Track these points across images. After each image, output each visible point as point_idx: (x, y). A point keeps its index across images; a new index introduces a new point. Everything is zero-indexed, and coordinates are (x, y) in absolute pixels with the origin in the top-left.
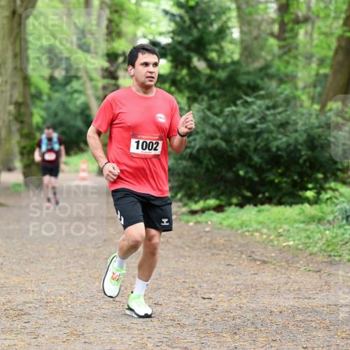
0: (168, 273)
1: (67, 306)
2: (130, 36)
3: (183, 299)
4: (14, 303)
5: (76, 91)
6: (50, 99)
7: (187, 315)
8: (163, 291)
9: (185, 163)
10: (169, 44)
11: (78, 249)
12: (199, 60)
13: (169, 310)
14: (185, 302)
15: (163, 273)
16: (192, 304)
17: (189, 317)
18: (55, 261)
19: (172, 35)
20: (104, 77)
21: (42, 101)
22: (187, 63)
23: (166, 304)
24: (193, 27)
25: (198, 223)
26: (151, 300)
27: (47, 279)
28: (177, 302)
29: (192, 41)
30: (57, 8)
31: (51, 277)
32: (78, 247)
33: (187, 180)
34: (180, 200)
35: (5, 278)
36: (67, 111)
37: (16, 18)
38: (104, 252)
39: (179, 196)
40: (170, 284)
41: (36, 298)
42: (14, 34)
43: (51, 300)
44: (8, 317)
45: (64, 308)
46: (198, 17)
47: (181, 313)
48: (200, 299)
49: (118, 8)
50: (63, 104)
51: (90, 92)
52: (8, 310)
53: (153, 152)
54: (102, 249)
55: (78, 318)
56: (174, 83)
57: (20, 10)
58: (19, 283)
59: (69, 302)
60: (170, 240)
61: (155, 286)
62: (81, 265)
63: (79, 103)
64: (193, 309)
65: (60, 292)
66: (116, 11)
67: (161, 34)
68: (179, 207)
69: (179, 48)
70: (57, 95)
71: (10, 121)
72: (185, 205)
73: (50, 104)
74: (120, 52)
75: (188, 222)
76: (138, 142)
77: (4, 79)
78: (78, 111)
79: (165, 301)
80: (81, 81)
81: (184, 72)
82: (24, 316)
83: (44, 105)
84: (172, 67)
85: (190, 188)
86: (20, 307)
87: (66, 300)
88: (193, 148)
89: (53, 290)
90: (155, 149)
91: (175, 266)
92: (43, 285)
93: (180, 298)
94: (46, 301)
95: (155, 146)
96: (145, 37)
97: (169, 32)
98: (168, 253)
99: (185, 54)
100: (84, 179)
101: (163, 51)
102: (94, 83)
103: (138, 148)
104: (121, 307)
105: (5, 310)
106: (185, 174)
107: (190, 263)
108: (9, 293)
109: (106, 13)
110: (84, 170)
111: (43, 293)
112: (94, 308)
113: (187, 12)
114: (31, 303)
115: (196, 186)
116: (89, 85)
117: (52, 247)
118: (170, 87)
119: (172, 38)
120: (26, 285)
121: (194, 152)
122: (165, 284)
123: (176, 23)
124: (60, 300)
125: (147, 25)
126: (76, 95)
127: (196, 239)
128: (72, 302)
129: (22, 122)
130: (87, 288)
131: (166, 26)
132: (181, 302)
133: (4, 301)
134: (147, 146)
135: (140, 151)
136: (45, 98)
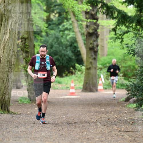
5: (67, 29)
6: (47, 34)
50: (57, 38)
51: (77, 30)
60: (136, 139)
63: (68, 37)
71: (18, 51)
73: (47, 38)
83: (43, 39)
100: (72, 94)
110: (72, 88)
118: (136, 26)
126: (66, 32)
129: (27, 52)
136: (44, 34)
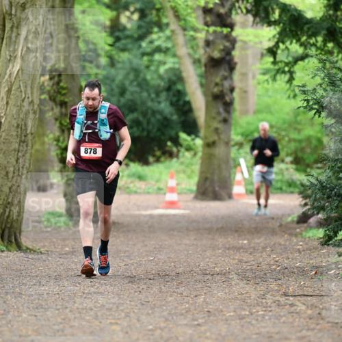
5: (158, 50)
6: (112, 62)
11: (162, 329)
20: (207, 24)
32: (162, 325)
36: (143, 84)
38: (208, 334)
50: (136, 71)
51: (183, 51)
54: (203, 329)
60: (324, 313)
63: (162, 70)
71: (42, 102)
73: (112, 72)
77: (32, 28)
78: (162, 84)
83: (102, 72)
98: (320, 335)
100: (172, 204)
102: (191, 33)
110: (172, 190)
116: (180, 39)
117: (117, 324)
118: (325, 42)
126: (157, 57)
129: (63, 104)
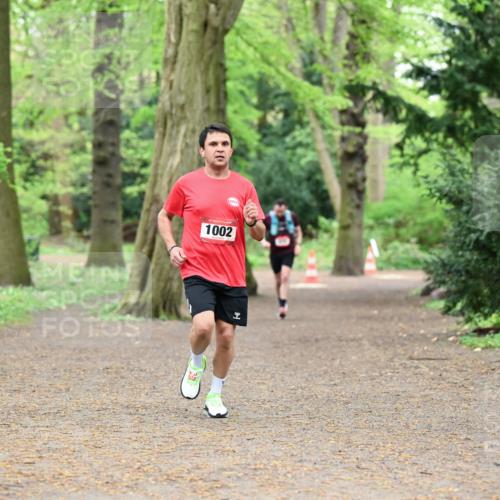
0: (442, 425)
1: (285, 475)
2: (383, 60)
3: (465, 466)
4: (205, 471)
5: (300, 144)
6: (260, 156)
7: (470, 490)
8: (434, 453)
9: (468, 255)
10: (443, 72)
11: (302, 388)
12: (491, 95)
13: (443, 482)
14: (468, 470)
15: (434, 425)
16: (479, 473)
17: (474, 493)
18: (268, 406)
19: (447, 57)
20: (343, 124)
21: (248, 160)
22: (472, 101)
23: (439, 473)
24: (480, 44)
25: (488, 347)
26: (416, 467)
27: (256, 434)
28: (456, 470)
29: (480, 66)
30: (271, 17)
31: (262, 430)
32: (303, 385)
33: (471, 282)
34: (462, 313)
35: (192, 431)
36: (287, 175)
37: (210, 33)
39: (459, 306)
40: (445, 443)
41: (238, 462)
42: (205, 58)
43: (262, 466)
44: (195, 492)
45: (281, 479)
46: (488, 30)
47: (461, 487)
48: (492, 465)
49: (365, 17)
50: (281, 164)
51: (321, 146)
52: (195, 481)
53: (225, 238)
54: (339, 388)
55: (302, 494)
56: (451, 131)
57: (215, 22)
58: (213, 439)
59: (289, 469)
60: (444, 374)
61: (422, 445)
62: (308, 412)
63: (303, 162)
64: (480, 481)
65: (276, 454)
66: (363, 22)
67: (432, 56)
68: (458, 323)
69: (459, 77)
70: (270, 151)
72: (469, 320)
73: (260, 164)
74: (368, 83)
75: (473, 346)
76: (209, 227)
77: (191, 126)
78: (303, 174)
79: (437, 469)
80: (308, 130)
81: (468, 114)
82: (219, 491)
83: (251, 165)
84: (448, 107)
85: (477, 294)
86: (213, 477)
87: (284, 466)
88: (482, 231)
89: (264, 449)
90: (228, 235)
91: (454, 415)
92: (250, 442)
93: (461, 464)
94: (253, 467)
95: (227, 232)
96: (406, 61)
97: (443, 54)
98: (441, 394)
99: (468, 86)
100: (311, 280)
101: (434, 82)
102: (329, 132)
103: (208, 233)
104: (368, 477)
105: (191, 480)
106: (467, 272)
107: (477, 411)
108: (197, 455)
109: (347, 24)
110: (312, 267)
111: (249, 456)
112: (327, 479)
113: (471, 22)
114: (231, 470)
115: (486, 291)
116: (319, 135)
117: (264, 383)
118: (445, 137)
119: (449, 62)
120: (223, 443)
121: (482, 238)
122: (437, 442)
123: (455, 39)
124: (276, 466)
125: (410, 41)
126: (300, 151)
127: (486, 373)
128: (294, 470)
130: (317, 447)
131: (439, 43)
132: (461, 470)
133: (189, 466)
134: (219, 231)
135: (211, 236)
136: (253, 155)
